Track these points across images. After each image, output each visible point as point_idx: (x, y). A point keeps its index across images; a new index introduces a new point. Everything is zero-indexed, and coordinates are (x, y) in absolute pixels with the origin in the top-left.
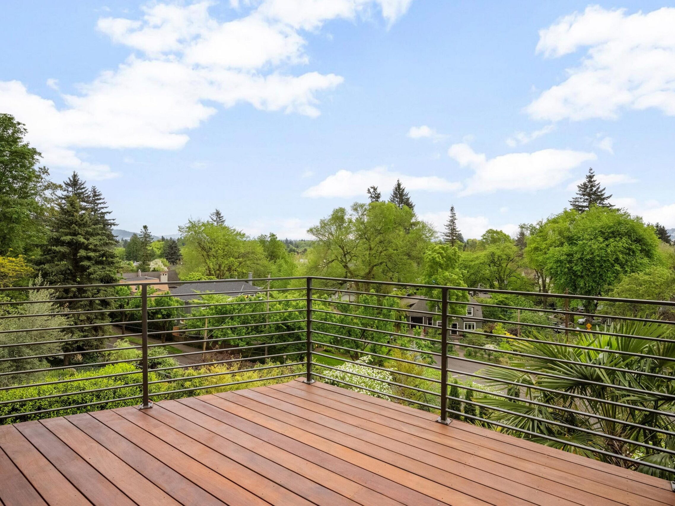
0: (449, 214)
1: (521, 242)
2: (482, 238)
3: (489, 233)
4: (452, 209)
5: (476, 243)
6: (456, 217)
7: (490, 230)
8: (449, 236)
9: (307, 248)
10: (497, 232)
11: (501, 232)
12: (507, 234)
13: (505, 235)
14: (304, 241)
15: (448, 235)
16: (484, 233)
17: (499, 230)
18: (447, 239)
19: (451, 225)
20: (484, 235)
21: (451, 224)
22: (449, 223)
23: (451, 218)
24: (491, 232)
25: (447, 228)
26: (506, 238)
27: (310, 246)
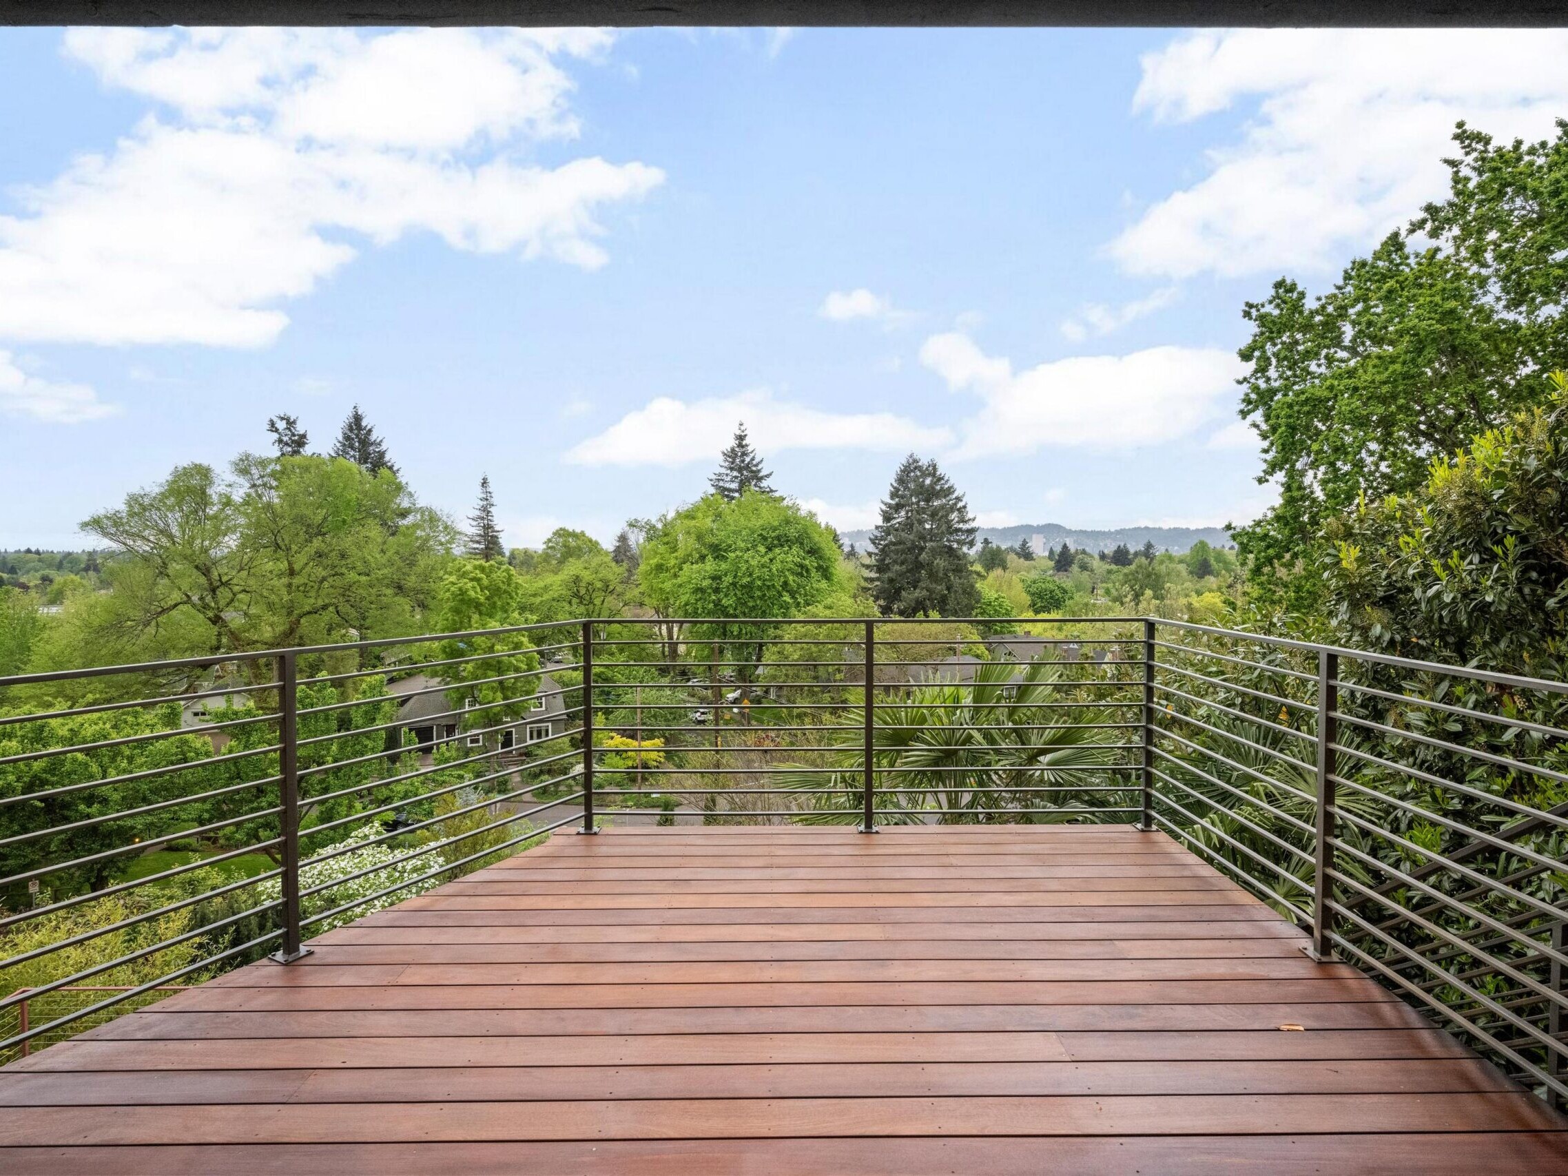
0: (478, 492)
1: (622, 551)
2: (545, 546)
3: (560, 536)
4: (485, 483)
5: (532, 558)
6: (494, 501)
7: (561, 529)
8: (478, 542)
9: (52, 573)
10: (574, 535)
11: (583, 533)
12: (594, 539)
13: (591, 541)
14: (38, 552)
15: (477, 538)
16: (549, 535)
17: (578, 531)
18: (474, 549)
19: (483, 518)
20: (549, 540)
21: (484, 515)
22: (478, 513)
23: (481, 503)
24: (562, 533)
25: (475, 523)
26: (594, 547)
27: (60, 566)
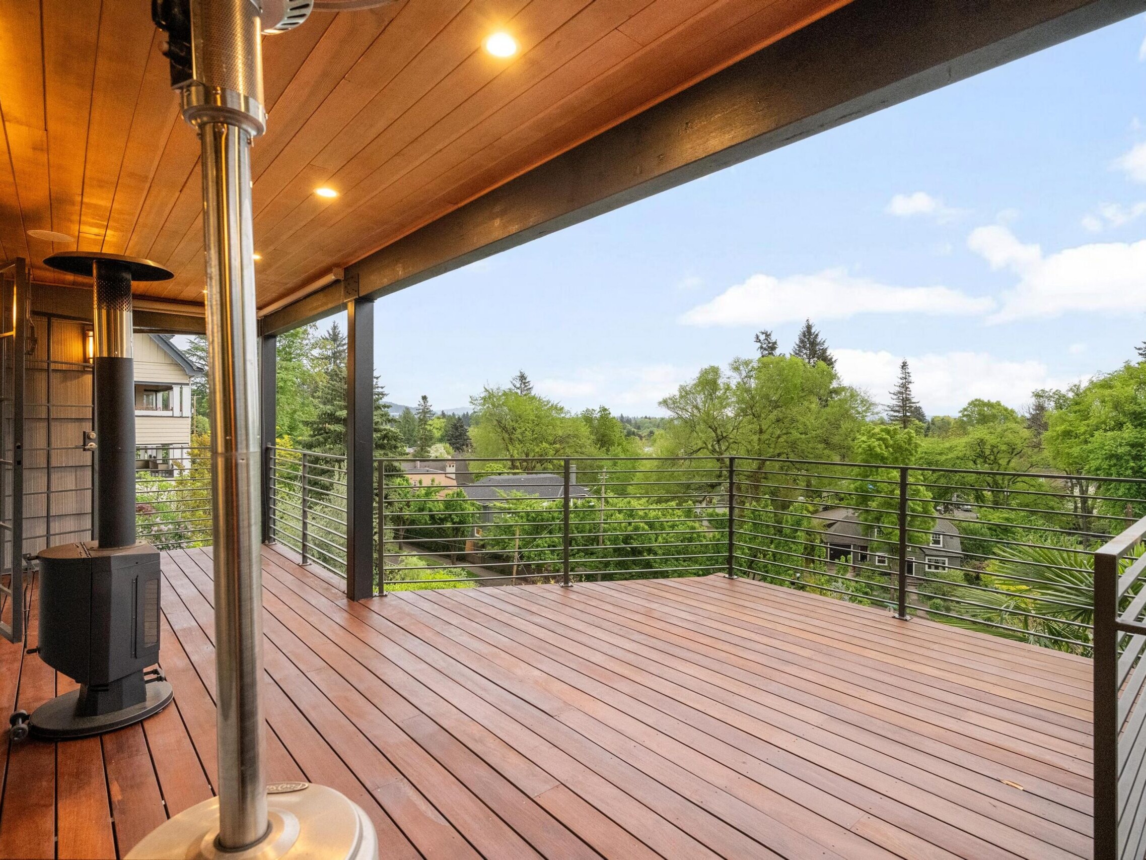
0: (899, 373)
1: (1037, 421)
2: (960, 415)
3: (975, 406)
4: (904, 366)
5: (949, 423)
6: (912, 379)
7: (976, 400)
8: (898, 412)
9: (655, 430)
10: (989, 405)
11: (998, 404)
12: (1010, 408)
13: (1006, 409)
14: (650, 419)
15: (897, 409)
16: (965, 405)
17: (993, 401)
18: (895, 416)
19: (901, 393)
20: (965, 410)
21: (903, 390)
22: (898, 389)
23: (901, 381)
24: (977, 403)
25: (895, 397)
26: (1008, 415)
27: (658, 426)
